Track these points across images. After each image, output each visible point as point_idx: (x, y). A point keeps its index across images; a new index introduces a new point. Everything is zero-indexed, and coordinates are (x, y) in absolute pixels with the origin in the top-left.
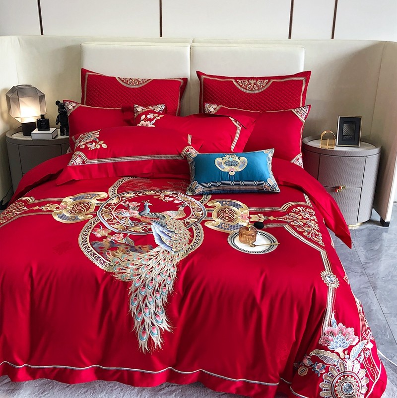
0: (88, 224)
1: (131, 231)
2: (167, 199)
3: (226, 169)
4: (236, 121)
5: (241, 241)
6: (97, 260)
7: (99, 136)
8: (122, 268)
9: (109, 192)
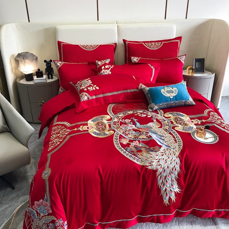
0: (114, 137)
1: (140, 138)
2: (143, 116)
3: (168, 95)
4: (152, 66)
5: (198, 136)
6: (134, 159)
7: (91, 82)
8: (150, 162)
9: (110, 115)
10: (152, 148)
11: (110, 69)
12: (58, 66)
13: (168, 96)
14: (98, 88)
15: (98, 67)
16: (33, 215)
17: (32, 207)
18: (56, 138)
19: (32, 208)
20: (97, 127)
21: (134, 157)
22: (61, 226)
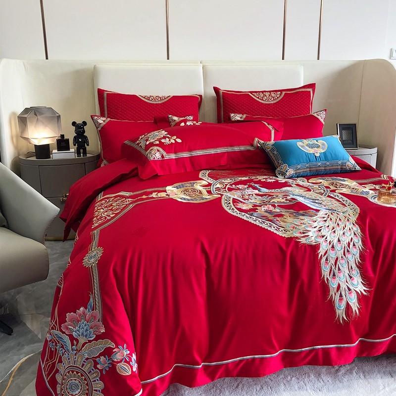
0: (223, 202)
1: (274, 202)
2: (270, 180)
7: (166, 133)
8: (302, 231)
9: (206, 180)
12: (100, 124)
13: (311, 152)
14: (179, 141)
15: (173, 124)
18: (106, 212)
19: (61, 331)
20: (184, 193)
21: (270, 224)
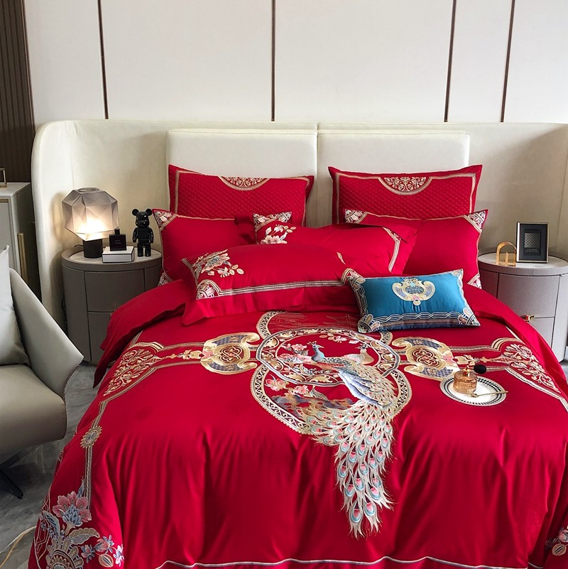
0: (255, 375)
1: (314, 381)
2: (339, 339)
3: (409, 297)
4: (393, 233)
5: (457, 391)
6: (288, 419)
7: (229, 258)
8: (322, 429)
9: (260, 333)
10: (333, 402)
11: (285, 236)
12: (163, 222)
13: (409, 300)
14: (241, 272)
15: (257, 228)
16: (53, 529)
17: (51, 508)
18: (126, 373)
19: (52, 512)
20: (222, 355)
21: (288, 416)
22: (109, 553)
